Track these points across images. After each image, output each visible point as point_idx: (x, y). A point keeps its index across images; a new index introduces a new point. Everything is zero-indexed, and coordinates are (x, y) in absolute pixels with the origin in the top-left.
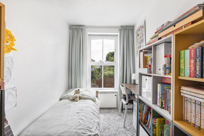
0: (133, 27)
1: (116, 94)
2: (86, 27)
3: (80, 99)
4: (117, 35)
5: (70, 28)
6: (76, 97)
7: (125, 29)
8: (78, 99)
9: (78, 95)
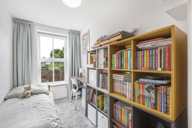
0: (80, 32)
1: (66, 86)
2: (35, 24)
3: (32, 95)
4: (66, 37)
5: (13, 21)
6: (28, 94)
7: (73, 33)
8: (30, 95)
9: (29, 92)
